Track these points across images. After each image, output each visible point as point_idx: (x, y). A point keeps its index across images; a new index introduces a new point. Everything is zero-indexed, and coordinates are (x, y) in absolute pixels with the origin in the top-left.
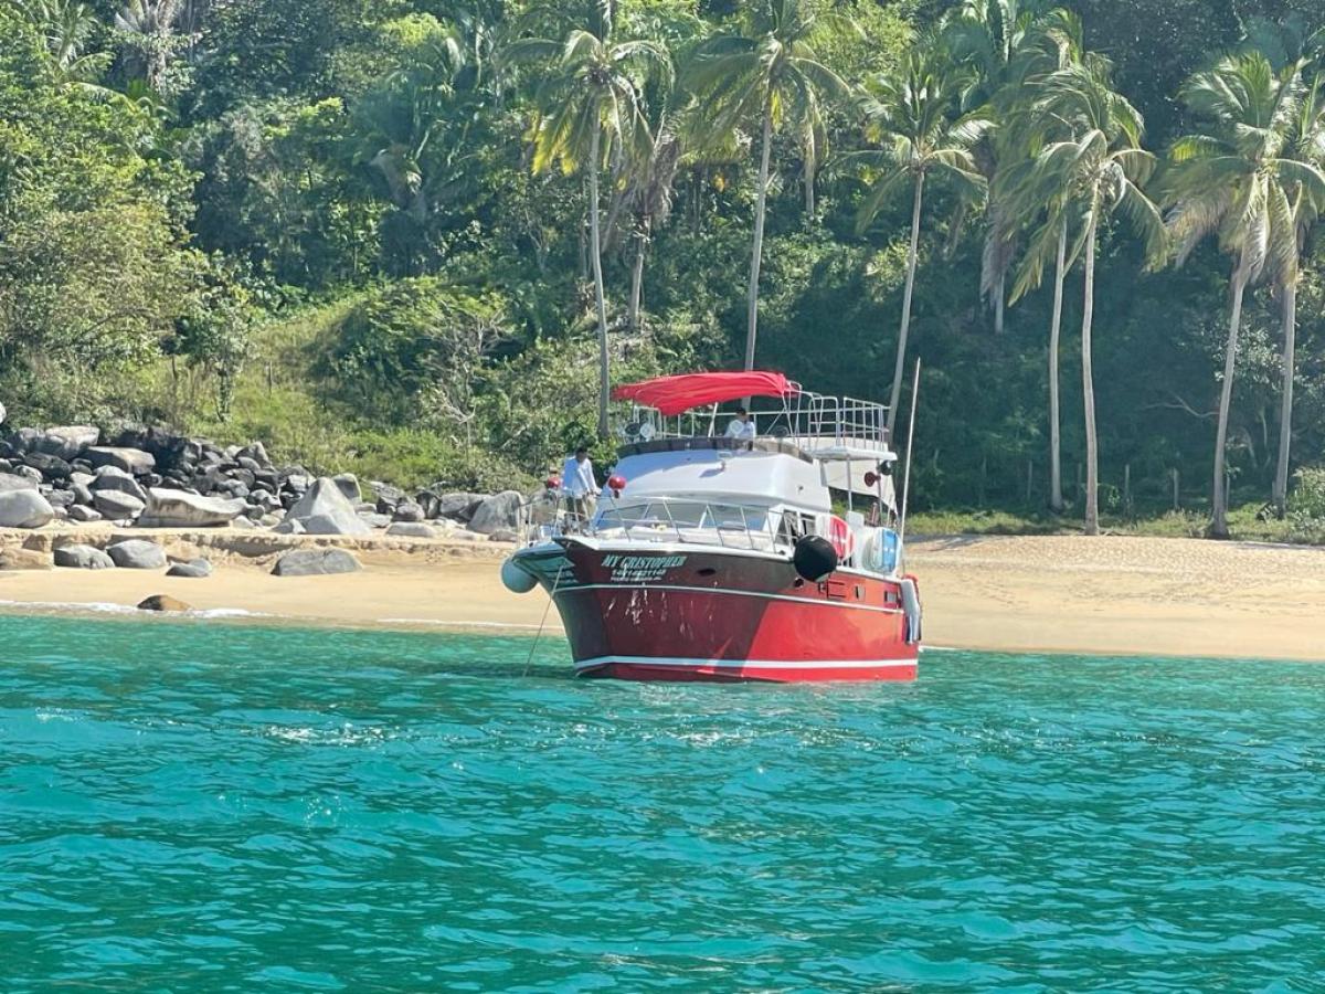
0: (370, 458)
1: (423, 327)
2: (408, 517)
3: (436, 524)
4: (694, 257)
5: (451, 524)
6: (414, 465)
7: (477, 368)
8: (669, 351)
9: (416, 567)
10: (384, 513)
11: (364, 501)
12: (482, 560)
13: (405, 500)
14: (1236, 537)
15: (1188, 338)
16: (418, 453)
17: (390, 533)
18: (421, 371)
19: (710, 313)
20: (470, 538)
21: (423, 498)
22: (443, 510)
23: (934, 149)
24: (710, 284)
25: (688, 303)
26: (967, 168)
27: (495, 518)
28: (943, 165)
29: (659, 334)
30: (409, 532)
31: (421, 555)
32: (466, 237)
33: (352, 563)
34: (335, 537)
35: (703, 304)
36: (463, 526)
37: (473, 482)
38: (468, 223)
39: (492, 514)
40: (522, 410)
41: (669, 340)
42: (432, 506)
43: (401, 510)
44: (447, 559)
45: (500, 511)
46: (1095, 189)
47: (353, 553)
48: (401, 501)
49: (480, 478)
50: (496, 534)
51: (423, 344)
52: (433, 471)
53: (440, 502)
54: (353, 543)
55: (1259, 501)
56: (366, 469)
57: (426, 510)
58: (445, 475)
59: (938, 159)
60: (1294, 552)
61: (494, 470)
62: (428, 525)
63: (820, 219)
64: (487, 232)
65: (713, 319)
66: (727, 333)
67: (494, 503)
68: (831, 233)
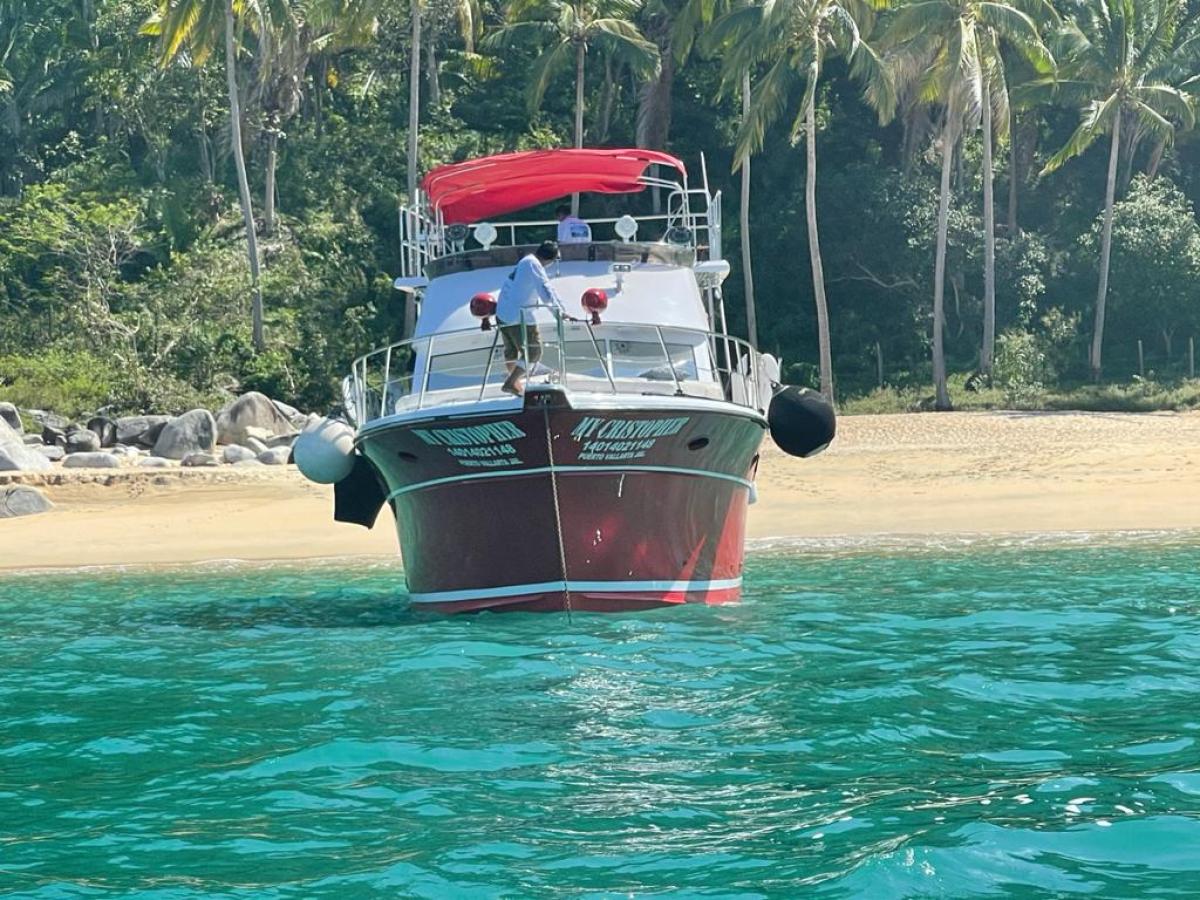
0: (21, 384)
1: (49, 240)
2: (84, 447)
3: (115, 452)
4: (322, 154)
5: (133, 451)
6: (74, 389)
7: (111, 283)
8: (316, 254)
9: (119, 501)
10: (53, 443)
11: (27, 432)
12: (193, 487)
13: (75, 428)
14: (959, 409)
15: (873, 206)
16: (71, 376)
17: (67, 465)
18: (46, 290)
19: (354, 211)
20: (160, 465)
21: (96, 424)
22: (119, 436)
23: (595, 17)
24: (348, 181)
25: (327, 202)
26: (633, 36)
27: (185, 441)
28: (606, 34)
29: (300, 237)
30: (90, 463)
31: (120, 488)
32: (64, 150)
33: (41, 502)
34: (15, 473)
35: (342, 202)
36: (147, 452)
37: (146, 404)
38: (65, 134)
39: (181, 436)
40: (167, 326)
41: (312, 241)
42: (106, 432)
43: (74, 439)
44: (153, 489)
45: (189, 432)
46: (816, 37)
47: (39, 490)
48: (69, 430)
49: (153, 398)
50: (190, 458)
51: (48, 257)
52: (97, 395)
53: (115, 427)
54: (38, 479)
55: (964, 371)
56: (20, 397)
57: (101, 436)
58: (112, 397)
59: (600, 28)
60: (1061, 418)
61: (166, 389)
62: (107, 452)
63: (448, 108)
64: (87, 142)
65: (357, 218)
66: (374, 233)
67: (181, 424)
68: (463, 123)
